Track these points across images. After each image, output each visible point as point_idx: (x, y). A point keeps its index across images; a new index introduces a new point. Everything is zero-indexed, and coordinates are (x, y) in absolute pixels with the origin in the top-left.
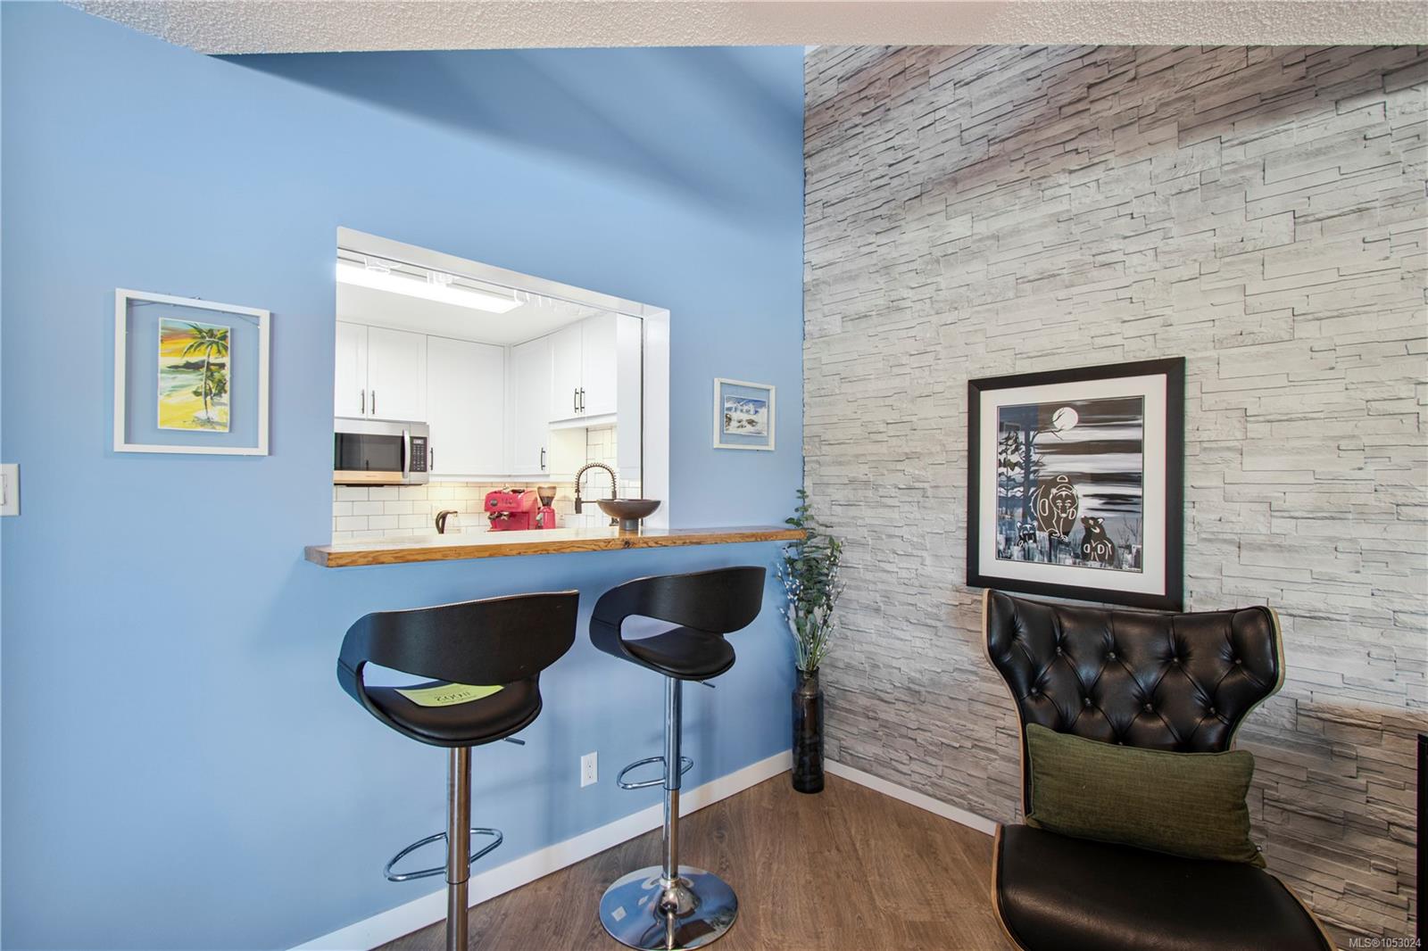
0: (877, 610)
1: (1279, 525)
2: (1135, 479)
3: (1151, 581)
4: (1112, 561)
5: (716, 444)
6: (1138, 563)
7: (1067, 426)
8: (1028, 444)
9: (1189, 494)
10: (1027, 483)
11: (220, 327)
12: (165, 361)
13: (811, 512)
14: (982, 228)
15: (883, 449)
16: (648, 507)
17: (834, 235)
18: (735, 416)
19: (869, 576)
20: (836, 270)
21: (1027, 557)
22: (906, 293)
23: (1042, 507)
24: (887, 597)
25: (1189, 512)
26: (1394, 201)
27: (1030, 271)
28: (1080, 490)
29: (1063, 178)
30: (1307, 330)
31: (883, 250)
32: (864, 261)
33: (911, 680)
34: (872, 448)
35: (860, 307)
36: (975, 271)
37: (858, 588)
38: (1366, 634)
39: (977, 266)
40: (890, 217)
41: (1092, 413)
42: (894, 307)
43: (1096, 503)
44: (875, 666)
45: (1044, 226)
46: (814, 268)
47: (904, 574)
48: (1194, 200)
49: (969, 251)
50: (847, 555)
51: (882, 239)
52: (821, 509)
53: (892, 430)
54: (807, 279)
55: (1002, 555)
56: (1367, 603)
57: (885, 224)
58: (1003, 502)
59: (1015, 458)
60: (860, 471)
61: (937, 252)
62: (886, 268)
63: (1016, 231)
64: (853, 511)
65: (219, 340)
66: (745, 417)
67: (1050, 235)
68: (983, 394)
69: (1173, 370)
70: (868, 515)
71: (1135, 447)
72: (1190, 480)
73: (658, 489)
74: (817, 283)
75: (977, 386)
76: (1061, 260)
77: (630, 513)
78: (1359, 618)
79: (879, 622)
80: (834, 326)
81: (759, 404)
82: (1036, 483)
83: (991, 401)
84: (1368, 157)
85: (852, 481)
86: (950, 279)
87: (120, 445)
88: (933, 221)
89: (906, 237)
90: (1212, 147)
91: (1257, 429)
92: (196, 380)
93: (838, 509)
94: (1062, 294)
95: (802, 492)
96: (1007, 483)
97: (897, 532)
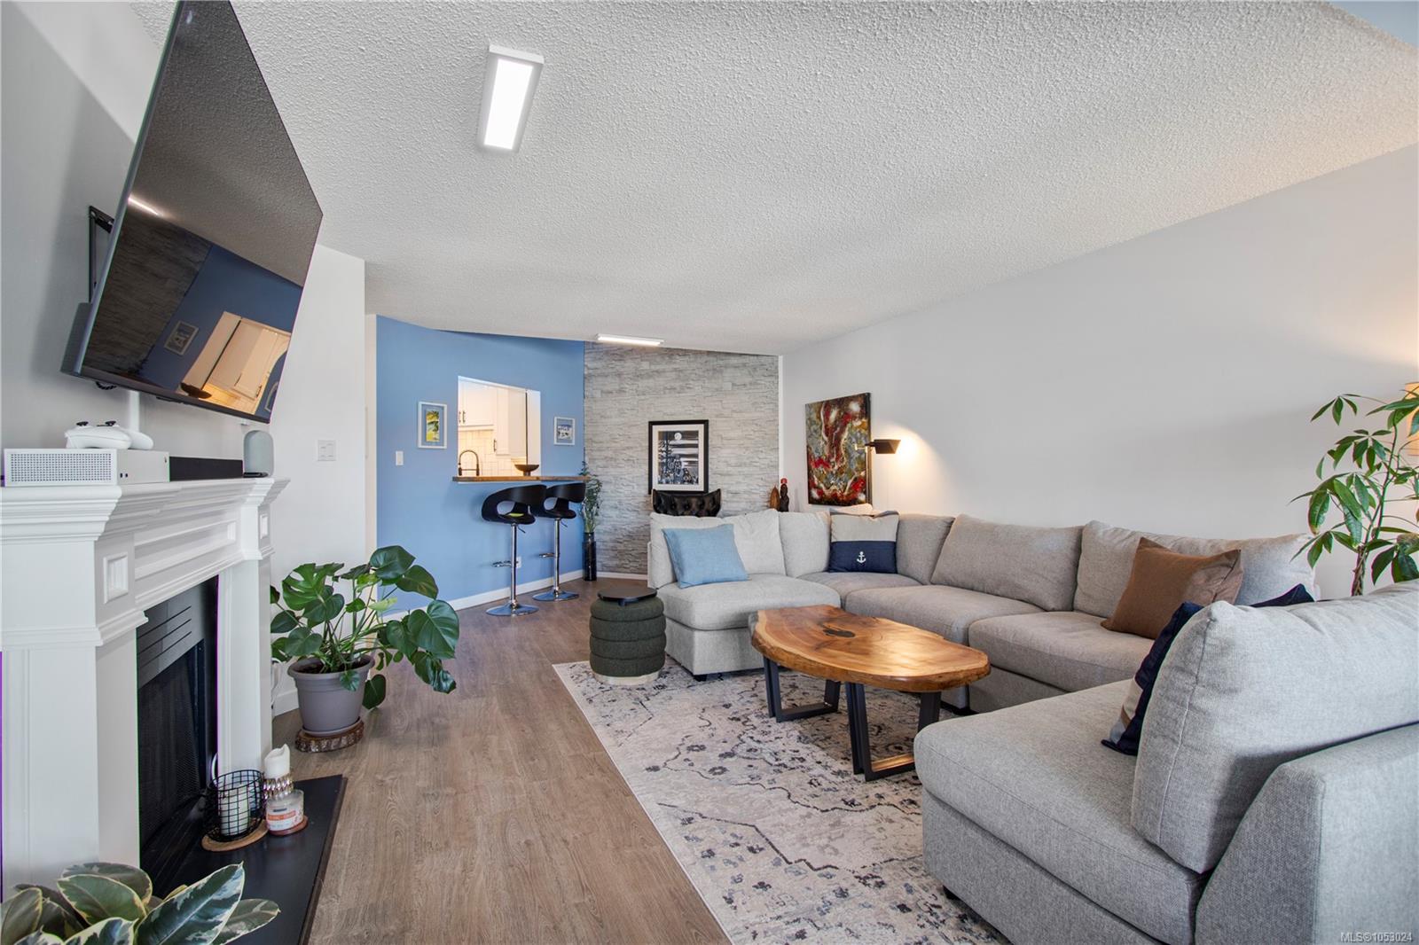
0: (616, 508)
1: (730, 468)
2: (696, 456)
3: (700, 487)
4: (691, 482)
5: (555, 443)
6: (697, 482)
7: (678, 439)
8: (668, 444)
9: (710, 460)
10: (667, 458)
11: (437, 411)
12: (428, 422)
13: (588, 470)
14: (653, 367)
15: (618, 445)
16: (535, 467)
17: (598, 357)
18: (562, 431)
19: (613, 495)
20: (599, 372)
21: (667, 482)
22: (627, 386)
23: (671, 465)
24: (620, 502)
25: (710, 466)
26: (751, 384)
27: (668, 386)
28: (682, 459)
29: (678, 357)
30: (735, 415)
31: (617, 367)
32: (610, 370)
33: (630, 532)
34: (614, 445)
35: (609, 388)
36: (651, 382)
37: (608, 500)
38: (746, 496)
39: (651, 380)
40: (621, 356)
41: (685, 435)
42: (621, 391)
43: (686, 464)
44: (616, 530)
45: (672, 371)
46: (589, 369)
47: (626, 492)
48: (711, 373)
49: (650, 375)
50: (604, 487)
51: (618, 363)
52: (593, 469)
53: (622, 438)
54: (586, 373)
55: (660, 483)
56: (745, 488)
57: (618, 357)
58: (661, 464)
59: (664, 449)
60: (610, 454)
61: (638, 374)
62: (619, 375)
63: (664, 371)
64: (606, 470)
65: (436, 414)
66: (565, 432)
67: (673, 375)
68: (654, 427)
69: (705, 423)
70: (612, 471)
71: (696, 446)
72: (710, 456)
73: (535, 459)
74: (590, 375)
75: (652, 424)
76: (677, 384)
77: (528, 469)
78: (745, 492)
79: (617, 512)
80: (598, 395)
81: (569, 426)
82: (670, 458)
83: (656, 429)
84: (745, 371)
85: (606, 458)
86: (643, 384)
87: (420, 446)
88: (636, 361)
89: (626, 365)
90: (715, 359)
91: (725, 442)
92: (433, 427)
93: (600, 469)
94: (677, 395)
95: (584, 462)
96: (661, 458)
97: (623, 477)
